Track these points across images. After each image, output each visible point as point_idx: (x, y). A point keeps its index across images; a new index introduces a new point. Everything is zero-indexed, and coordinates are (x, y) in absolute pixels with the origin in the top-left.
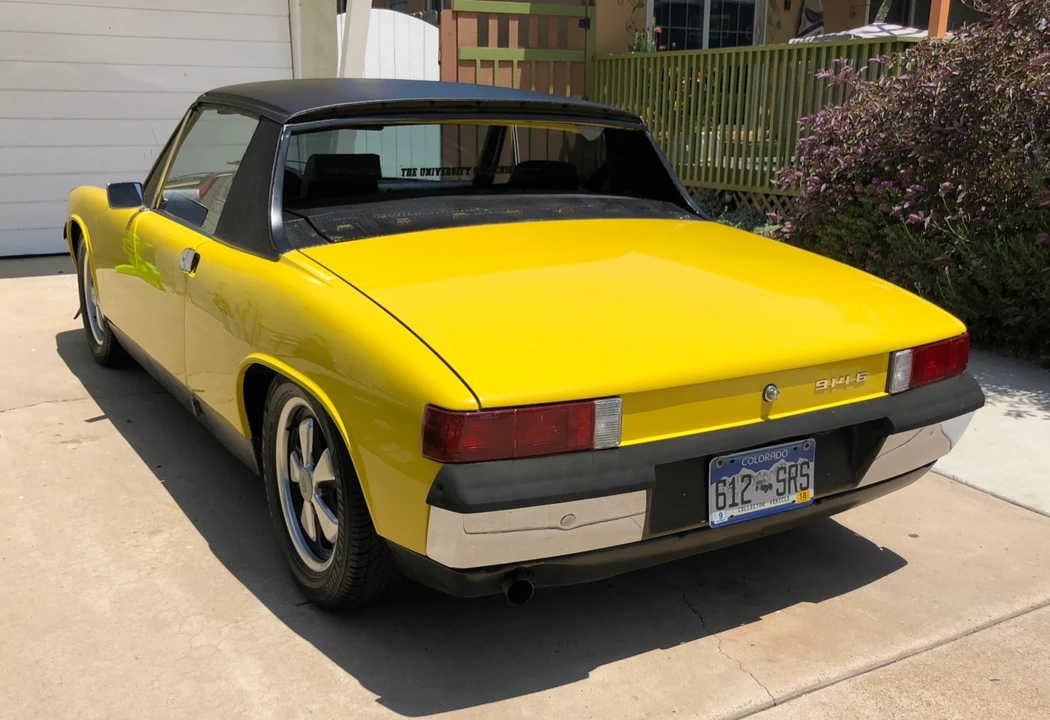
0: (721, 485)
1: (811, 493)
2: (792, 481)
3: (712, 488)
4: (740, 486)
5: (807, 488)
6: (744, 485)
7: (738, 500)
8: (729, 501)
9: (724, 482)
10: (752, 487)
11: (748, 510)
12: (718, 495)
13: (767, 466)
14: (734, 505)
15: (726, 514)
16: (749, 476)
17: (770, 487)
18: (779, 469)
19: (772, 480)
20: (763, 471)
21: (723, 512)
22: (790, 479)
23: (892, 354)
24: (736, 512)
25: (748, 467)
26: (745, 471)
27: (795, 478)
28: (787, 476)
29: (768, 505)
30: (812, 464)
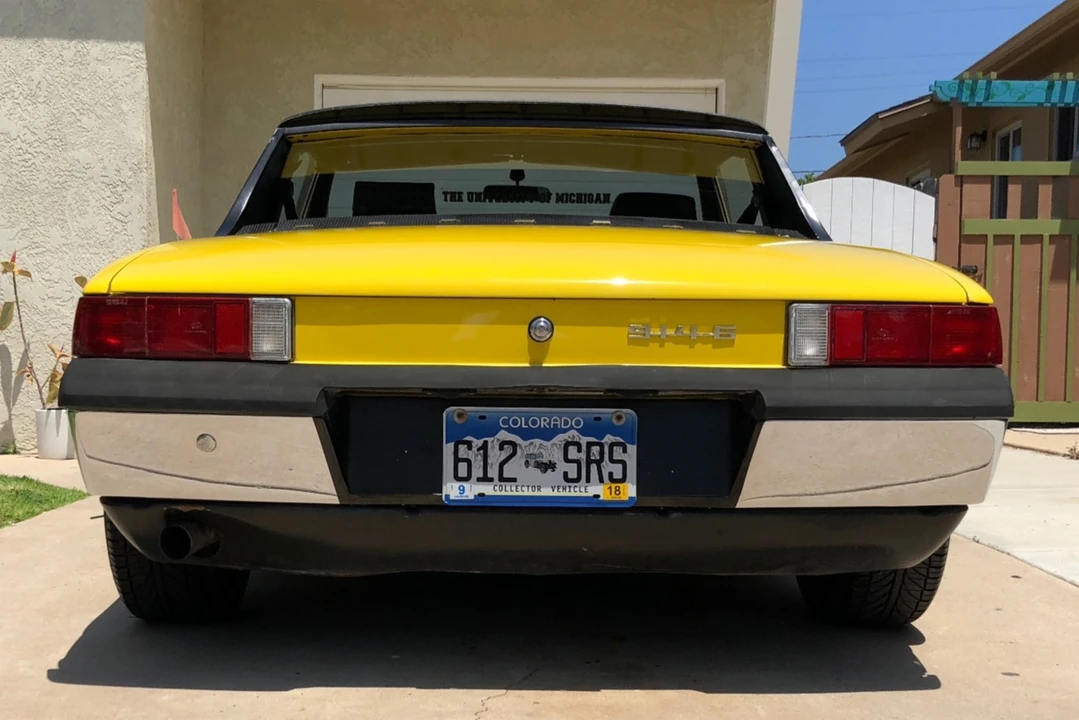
0: (462, 448)
1: (630, 490)
2: (594, 467)
3: (448, 449)
4: (496, 456)
5: (623, 480)
6: (504, 455)
7: (493, 472)
8: (478, 472)
9: (469, 445)
10: (518, 461)
11: (509, 491)
12: (457, 460)
13: (548, 434)
14: (485, 479)
15: (471, 491)
16: (514, 445)
17: (551, 466)
18: (567, 444)
19: (557, 456)
20: (537, 441)
21: (466, 485)
22: (589, 462)
23: (790, 303)
24: (488, 489)
25: (510, 430)
26: (503, 435)
27: (599, 463)
28: (583, 456)
29: (546, 492)
30: (632, 449)
